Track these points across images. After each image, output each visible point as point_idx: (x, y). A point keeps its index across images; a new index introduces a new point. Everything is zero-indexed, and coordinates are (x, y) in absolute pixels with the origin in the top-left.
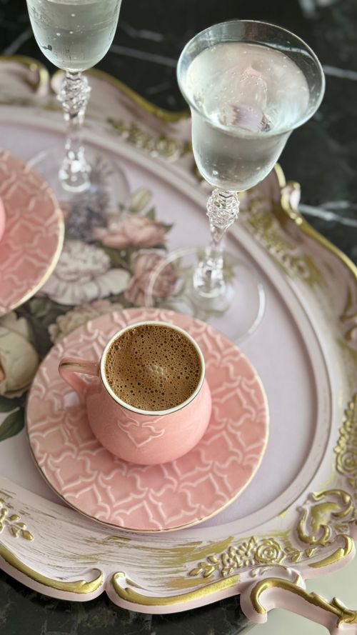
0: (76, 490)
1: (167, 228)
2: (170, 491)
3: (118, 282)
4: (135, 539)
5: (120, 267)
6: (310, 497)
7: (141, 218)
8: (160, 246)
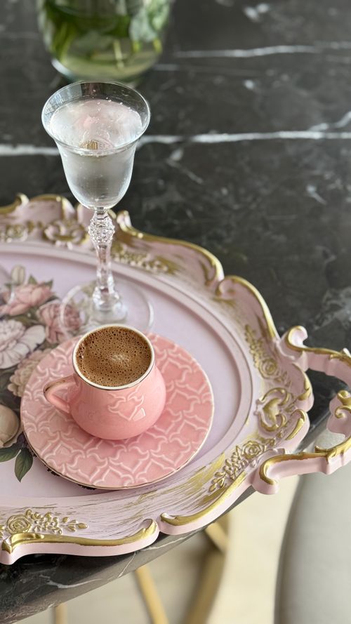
0: (100, 476)
1: (50, 284)
2: (163, 444)
3: (37, 335)
4: (160, 488)
5: (33, 325)
6: (258, 402)
7: (26, 286)
8: (52, 298)
